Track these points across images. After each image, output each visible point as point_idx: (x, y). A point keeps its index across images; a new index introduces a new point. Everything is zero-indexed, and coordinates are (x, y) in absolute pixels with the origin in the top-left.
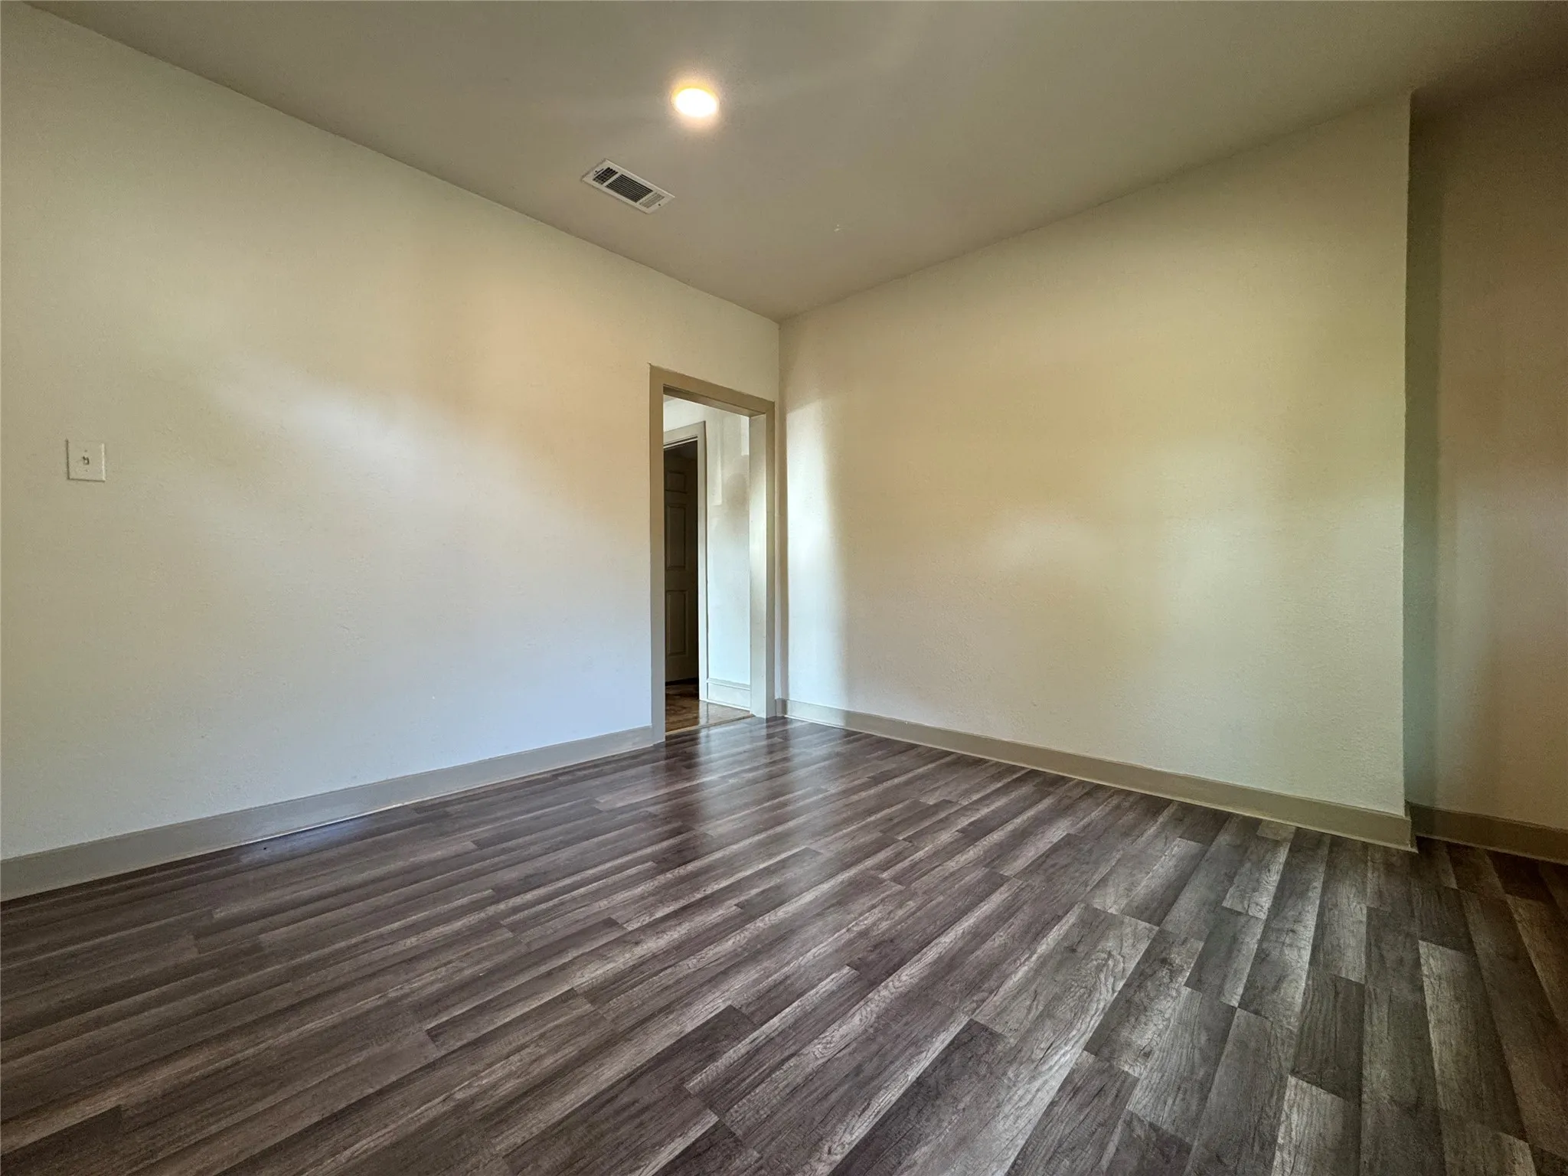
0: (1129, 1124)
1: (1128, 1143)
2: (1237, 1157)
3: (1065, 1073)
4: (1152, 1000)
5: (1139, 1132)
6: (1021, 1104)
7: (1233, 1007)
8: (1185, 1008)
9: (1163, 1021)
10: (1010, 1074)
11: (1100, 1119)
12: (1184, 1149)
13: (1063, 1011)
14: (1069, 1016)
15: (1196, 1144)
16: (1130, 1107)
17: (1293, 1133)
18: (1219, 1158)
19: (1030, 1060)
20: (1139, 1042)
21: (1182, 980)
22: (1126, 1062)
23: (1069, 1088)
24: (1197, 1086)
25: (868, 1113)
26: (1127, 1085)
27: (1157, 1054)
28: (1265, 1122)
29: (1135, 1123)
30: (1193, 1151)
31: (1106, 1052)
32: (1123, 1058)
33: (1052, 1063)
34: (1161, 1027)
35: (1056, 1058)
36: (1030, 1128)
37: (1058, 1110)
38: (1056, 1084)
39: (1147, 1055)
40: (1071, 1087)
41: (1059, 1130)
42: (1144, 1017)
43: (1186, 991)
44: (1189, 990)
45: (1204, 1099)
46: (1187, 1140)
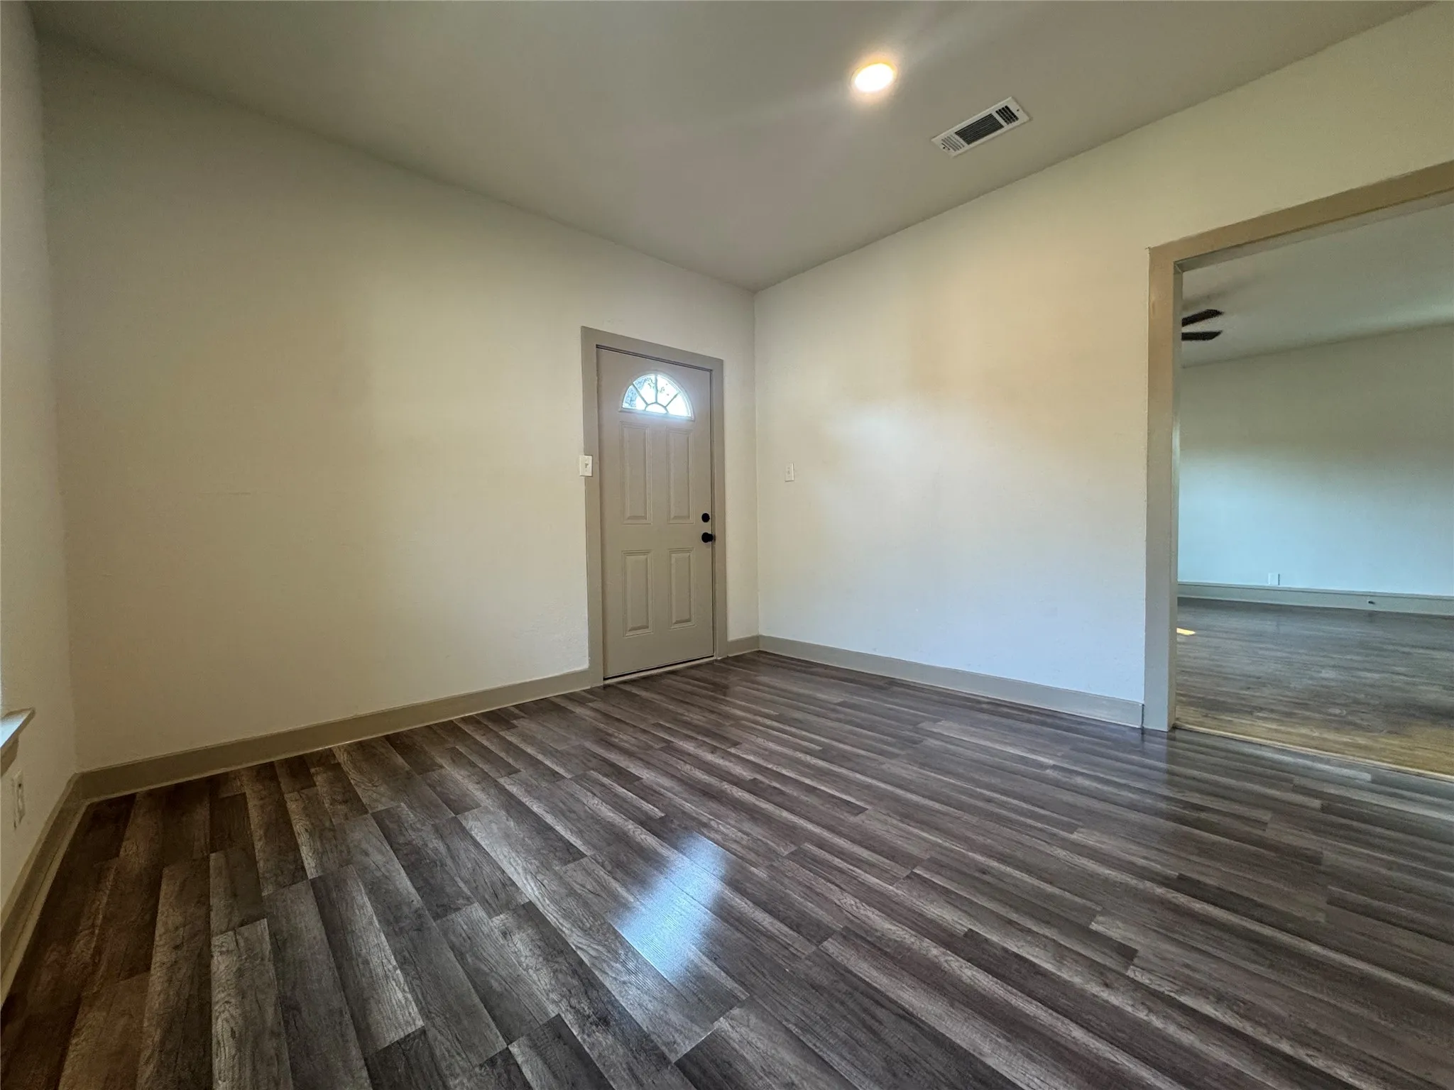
0: (468, 899)
1: (460, 893)
2: (411, 940)
3: (519, 884)
4: (555, 972)
5: (461, 901)
6: (512, 860)
7: (511, 1043)
8: (533, 994)
9: (527, 965)
10: (533, 861)
11: (480, 887)
12: (436, 917)
13: (571, 903)
14: (565, 905)
15: (434, 924)
16: (476, 904)
17: (394, 984)
18: (419, 930)
19: (539, 872)
20: (517, 936)
21: (569, 1018)
22: (507, 919)
23: (508, 883)
24: (463, 950)
25: (544, 812)
26: (492, 911)
27: (502, 941)
28: (413, 973)
29: (466, 902)
30: (432, 920)
31: (522, 912)
32: (511, 920)
33: (530, 881)
34: (523, 959)
35: (533, 885)
36: (497, 860)
37: (498, 873)
38: (515, 878)
39: (504, 934)
40: (509, 884)
41: (487, 869)
42: (539, 953)
43: (553, 1011)
44: (553, 1015)
45: (453, 948)
46: (439, 921)
